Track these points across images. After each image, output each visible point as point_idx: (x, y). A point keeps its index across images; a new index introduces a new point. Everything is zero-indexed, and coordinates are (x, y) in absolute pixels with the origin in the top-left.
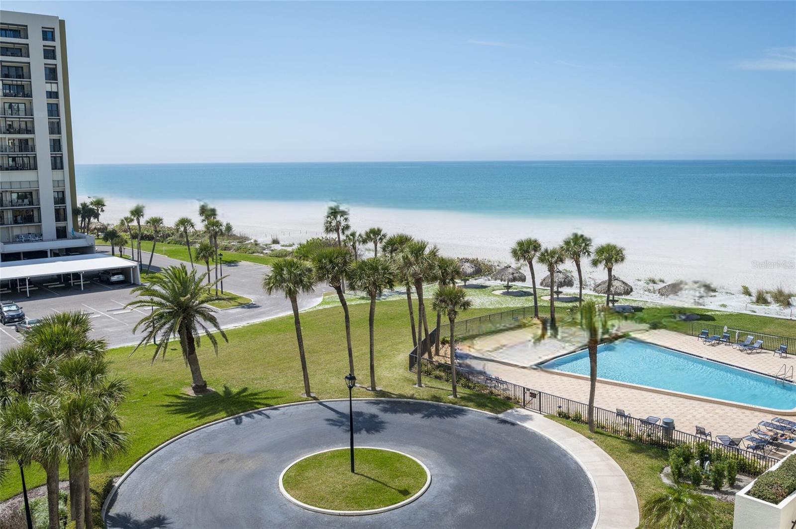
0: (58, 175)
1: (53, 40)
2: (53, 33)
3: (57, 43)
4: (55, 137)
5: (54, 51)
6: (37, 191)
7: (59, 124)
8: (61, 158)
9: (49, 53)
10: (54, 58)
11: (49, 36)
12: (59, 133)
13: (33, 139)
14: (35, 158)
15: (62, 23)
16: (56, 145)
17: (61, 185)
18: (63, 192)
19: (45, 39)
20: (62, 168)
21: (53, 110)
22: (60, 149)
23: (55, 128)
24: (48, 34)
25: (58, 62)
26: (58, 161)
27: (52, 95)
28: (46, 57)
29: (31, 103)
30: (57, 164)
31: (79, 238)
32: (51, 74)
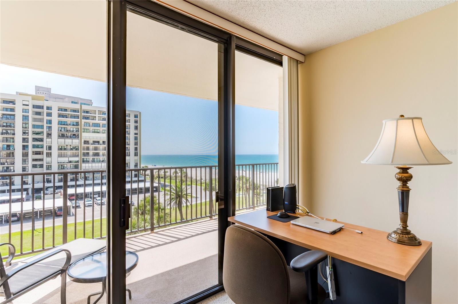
0: (136, 157)
1: (137, 118)
2: (137, 116)
3: (138, 119)
4: (136, 146)
5: (137, 121)
6: (129, 163)
7: (137, 142)
8: (137, 153)
9: (136, 122)
10: (137, 123)
11: (136, 117)
12: (137, 145)
13: (129, 147)
14: (129, 153)
15: (140, 113)
16: (136, 149)
17: (137, 160)
18: (137, 163)
19: (135, 117)
20: (137, 156)
21: (136, 138)
22: (137, 150)
23: (136, 144)
24: (136, 116)
25: (138, 124)
26: (136, 153)
27: (136, 134)
28: (135, 123)
29: (129, 136)
30: (136, 154)
31: (142, 177)
32: (136, 128)
